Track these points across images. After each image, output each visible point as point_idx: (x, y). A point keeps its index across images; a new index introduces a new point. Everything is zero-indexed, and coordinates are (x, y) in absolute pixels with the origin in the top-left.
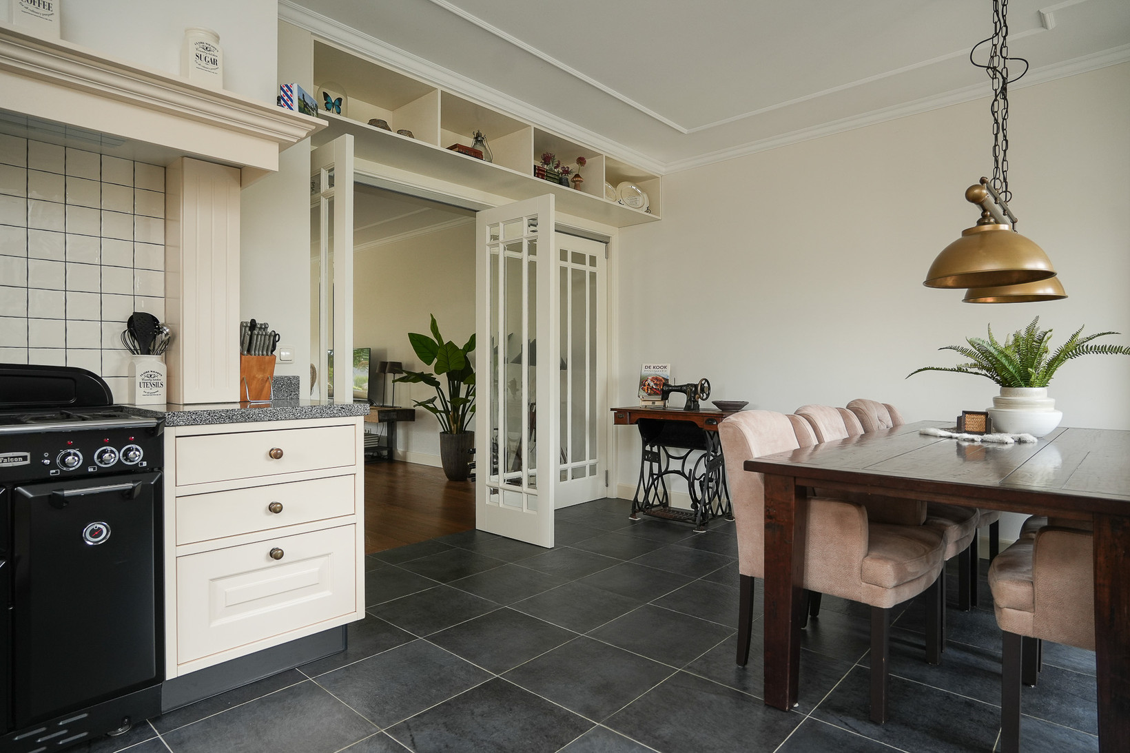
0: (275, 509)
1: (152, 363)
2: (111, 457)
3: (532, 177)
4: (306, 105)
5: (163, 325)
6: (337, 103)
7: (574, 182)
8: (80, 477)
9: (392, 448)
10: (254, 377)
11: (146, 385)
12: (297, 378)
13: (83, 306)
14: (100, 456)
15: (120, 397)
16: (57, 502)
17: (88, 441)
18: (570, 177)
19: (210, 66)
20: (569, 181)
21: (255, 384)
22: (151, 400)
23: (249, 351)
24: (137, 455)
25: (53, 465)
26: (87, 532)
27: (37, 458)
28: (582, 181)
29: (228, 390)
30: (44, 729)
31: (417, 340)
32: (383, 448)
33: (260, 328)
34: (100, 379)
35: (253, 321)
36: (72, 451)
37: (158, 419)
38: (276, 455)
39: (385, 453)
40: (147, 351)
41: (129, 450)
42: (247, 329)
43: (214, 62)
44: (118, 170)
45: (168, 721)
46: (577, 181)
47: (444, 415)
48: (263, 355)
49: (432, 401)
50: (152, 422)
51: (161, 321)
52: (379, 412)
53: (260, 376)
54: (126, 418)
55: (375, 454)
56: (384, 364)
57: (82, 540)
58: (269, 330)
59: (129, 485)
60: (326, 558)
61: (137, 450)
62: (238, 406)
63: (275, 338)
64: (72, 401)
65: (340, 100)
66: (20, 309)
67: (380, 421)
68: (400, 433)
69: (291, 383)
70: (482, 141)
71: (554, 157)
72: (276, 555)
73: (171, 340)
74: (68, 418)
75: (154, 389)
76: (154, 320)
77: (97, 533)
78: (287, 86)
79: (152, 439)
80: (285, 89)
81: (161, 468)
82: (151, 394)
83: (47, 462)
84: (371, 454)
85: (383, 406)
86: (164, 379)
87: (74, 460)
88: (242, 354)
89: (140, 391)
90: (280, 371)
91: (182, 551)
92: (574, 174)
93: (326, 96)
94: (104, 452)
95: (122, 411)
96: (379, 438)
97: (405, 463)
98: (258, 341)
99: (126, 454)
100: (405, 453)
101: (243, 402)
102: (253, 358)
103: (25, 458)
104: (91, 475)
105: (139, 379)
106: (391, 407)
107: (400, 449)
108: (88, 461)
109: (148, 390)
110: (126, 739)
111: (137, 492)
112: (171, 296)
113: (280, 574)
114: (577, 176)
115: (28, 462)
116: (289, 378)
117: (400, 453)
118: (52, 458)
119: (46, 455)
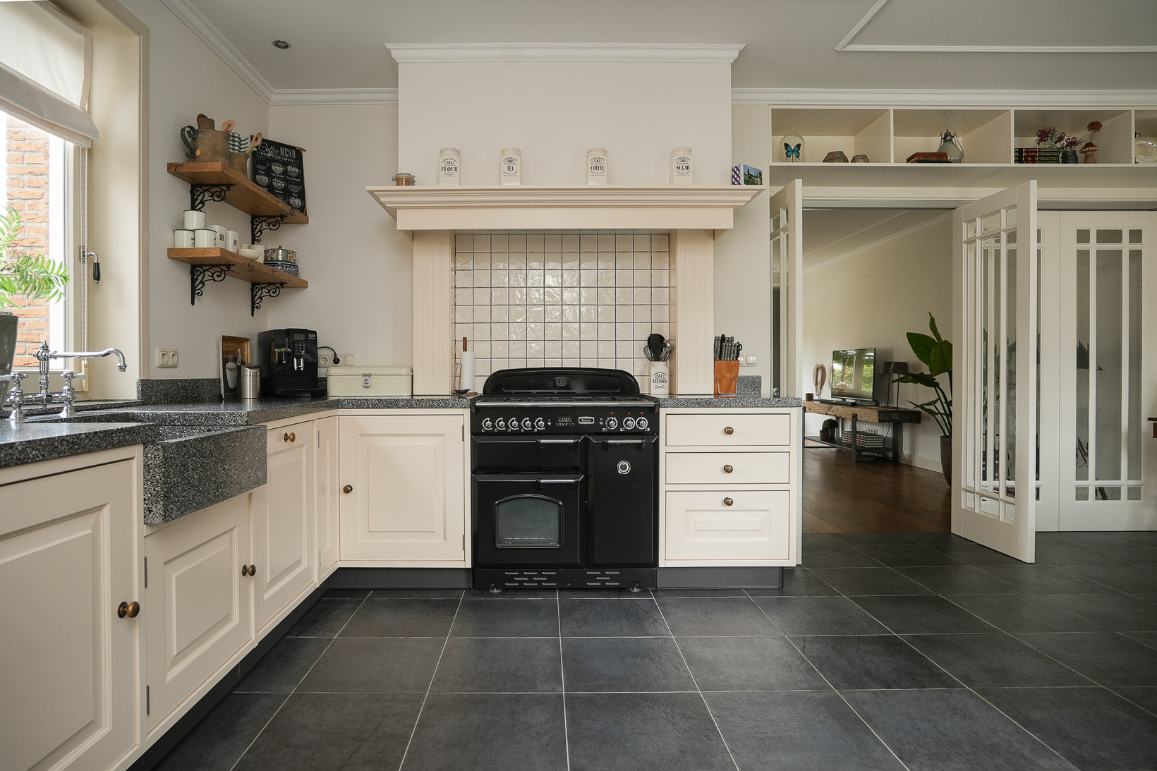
0: (728, 469)
1: (660, 367)
2: (631, 423)
3: (1013, 164)
4: (750, 176)
5: (667, 341)
6: (796, 149)
7: (1083, 152)
8: (616, 434)
9: (897, 450)
10: (724, 376)
11: (657, 381)
12: (760, 378)
13: (624, 332)
14: (626, 423)
15: (643, 390)
16: (606, 446)
17: (621, 413)
18: (1078, 148)
19: (686, 171)
20: (1078, 153)
21: (725, 382)
22: (659, 391)
23: (720, 357)
24: (644, 424)
25: (604, 426)
26: (619, 465)
27: (597, 421)
28: (1096, 150)
29: (706, 386)
30: (599, 573)
31: (915, 340)
32: (889, 450)
33: (728, 340)
34: (632, 377)
35: (723, 336)
36: (612, 418)
37: (655, 402)
38: (729, 431)
39: (890, 455)
40: (658, 359)
41: (641, 420)
42: (719, 342)
43: (687, 168)
44: (643, 244)
45: (660, 593)
46: (1089, 151)
47: (945, 417)
48: (730, 360)
49: (933, 403)
50: (652, 404)
51: (667, 338)
52: (879, 412)
53: (728, 376)
54: (642, 401)
55: (881, 456)
56: (888, 364)
57: (616, 469)
58: (735, 342)
59: (640, 441)
60: (766, 512)
61: (644, 420)
62: (713, 397)
63: (739, 347)
64: (618, 391)
65: (799, 146)
66: (594, 336)
67: (880, 421)
68: (906, 436)
69: (755, 381)
70: (952, 140)
71: (1054, 130)
72: (728, 502)
73: (672, 351)
74: (614, 400)
75: (662, 384)
76: (661, 338)
77: (624, 468)
78: (736, 167)
79: (652, 413)
80: (735, 169)
81: (658, 434)
82: (660, 387)
83: (602, 423)
84: (876, 454)
85: (888, 407)
86: (667, 378)
87: (614, 423)
88: (715, 360)
89: (653, 385)
90: (743, 372)
91: (669, 488)
92: (1084, 144)
93: (787, 146)
94: (628, 420)
95: (643, 397)
96: (885, 439)
97: (910, 467)
98: (726, 350)
99: (638, 423)
100: (911, 456)
101: (716, 394)
102: (723, 363)
103: (592, 420)
104: (621, 434)
105: (653, 378)
106: (895, 408)
107: (906, 451)
108: (620, 425)
109: (658, 385)
110: (637, 594)
111: (644, 446)
112: (672, 322)
113: (728, 515)
114: (1089, 145)
115: (593, 423)
116: (753, 378)
117: (905, 455)
118: (604, 421)
119: (601, 419)
